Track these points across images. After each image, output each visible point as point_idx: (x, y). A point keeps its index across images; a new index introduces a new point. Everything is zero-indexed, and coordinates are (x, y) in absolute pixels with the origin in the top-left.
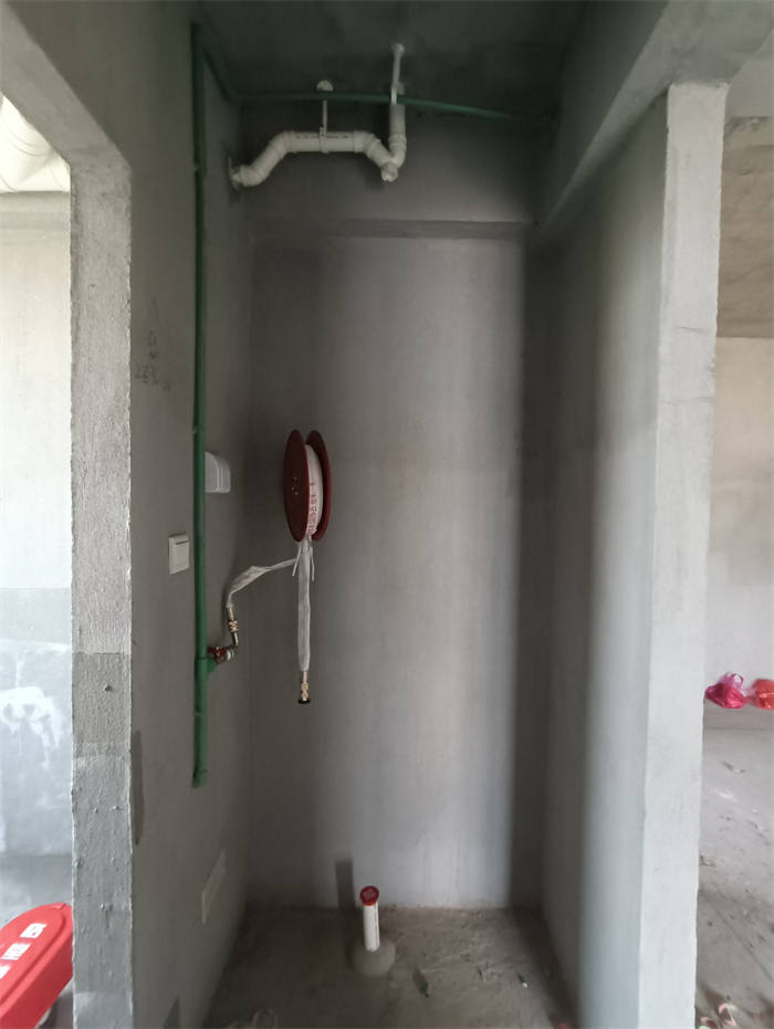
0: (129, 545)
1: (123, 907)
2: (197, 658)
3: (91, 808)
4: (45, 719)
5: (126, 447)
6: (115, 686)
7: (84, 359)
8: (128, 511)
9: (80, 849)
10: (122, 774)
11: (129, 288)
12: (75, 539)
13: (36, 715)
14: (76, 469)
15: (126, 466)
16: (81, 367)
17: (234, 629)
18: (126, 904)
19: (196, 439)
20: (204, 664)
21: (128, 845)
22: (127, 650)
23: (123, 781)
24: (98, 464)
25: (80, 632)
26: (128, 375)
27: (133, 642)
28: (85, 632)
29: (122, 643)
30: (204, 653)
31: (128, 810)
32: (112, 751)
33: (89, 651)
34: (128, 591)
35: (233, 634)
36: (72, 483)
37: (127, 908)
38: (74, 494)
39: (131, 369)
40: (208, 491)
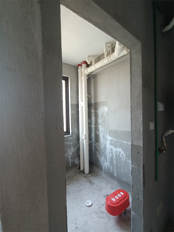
0: (142, 123)
1: (141, 199)
2: (156, 151)
3: (135, 176)
4: (122, 155)
5: (141, 102)
6: (139, 152)
7: (133, 86)
8: (142, 116)
9: (133, 183)
10: (141, 171)
11: (141, 69)
12: (131, 122)
13: (121, 154)
14: (131, 108)
15: (141, 106)
16: (132, 88)
17: (165, 145)
18: (142, 199)
19: (155, 99)
20: (158, 152)
21: (142, 187)
22: (142, 145)
23: (141, 172)
24: (136, 107)
25: (132, 140)
26: (142, 87)
27: (143, 144)
28: (133, 140)
29: (140, 144)
30: (158, 150)
31: (142, 180)
32: (139, 166)
33: (134, 144)
34: (142, 133)
35: (165, 146)
36: (131, 111)
37: (142, 200)
38: (131, 113)
39: (142, 86)
40: (158, 111)
